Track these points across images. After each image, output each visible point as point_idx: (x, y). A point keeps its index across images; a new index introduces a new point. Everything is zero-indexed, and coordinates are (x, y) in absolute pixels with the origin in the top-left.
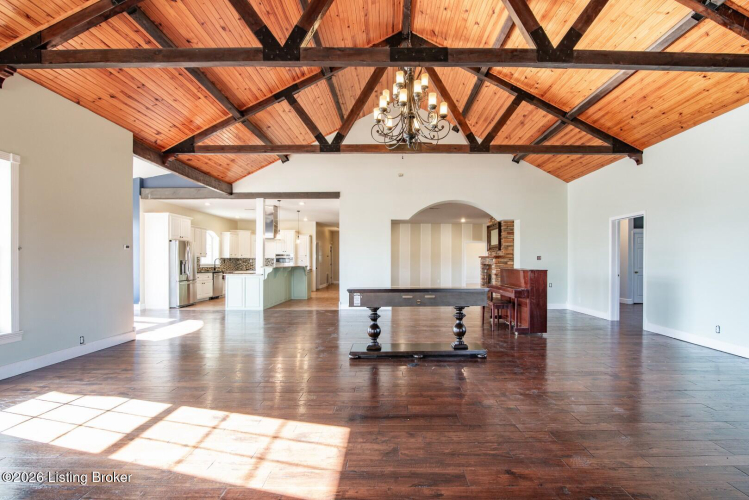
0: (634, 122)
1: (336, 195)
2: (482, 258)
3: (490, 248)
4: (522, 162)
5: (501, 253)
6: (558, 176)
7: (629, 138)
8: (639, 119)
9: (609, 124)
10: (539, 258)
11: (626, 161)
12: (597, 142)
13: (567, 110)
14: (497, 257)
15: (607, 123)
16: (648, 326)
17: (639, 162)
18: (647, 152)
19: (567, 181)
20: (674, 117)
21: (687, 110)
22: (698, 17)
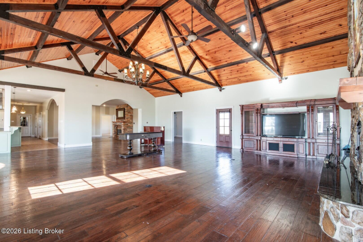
0: (183, 86)
1: (63, 90)
2: (114, 122)
3: (118, 118)
4: (142, 88)
5: (125, 121)
6: (153, 95)
7: (180, 90)
8: (185, 86)
9: (176, 85)
10: (147, 123)
11: (178, 95)
12: (171, 89)
13: (167, 78)
14: (124, 122)
15: (175, 85)
16: (184, 141)
17: (181, 96)
18: (183, 94)
19: (155, 97)
20: (192, 88)
21: (196, 87)
22: (205, 72)
